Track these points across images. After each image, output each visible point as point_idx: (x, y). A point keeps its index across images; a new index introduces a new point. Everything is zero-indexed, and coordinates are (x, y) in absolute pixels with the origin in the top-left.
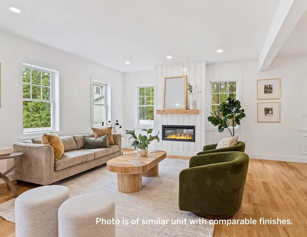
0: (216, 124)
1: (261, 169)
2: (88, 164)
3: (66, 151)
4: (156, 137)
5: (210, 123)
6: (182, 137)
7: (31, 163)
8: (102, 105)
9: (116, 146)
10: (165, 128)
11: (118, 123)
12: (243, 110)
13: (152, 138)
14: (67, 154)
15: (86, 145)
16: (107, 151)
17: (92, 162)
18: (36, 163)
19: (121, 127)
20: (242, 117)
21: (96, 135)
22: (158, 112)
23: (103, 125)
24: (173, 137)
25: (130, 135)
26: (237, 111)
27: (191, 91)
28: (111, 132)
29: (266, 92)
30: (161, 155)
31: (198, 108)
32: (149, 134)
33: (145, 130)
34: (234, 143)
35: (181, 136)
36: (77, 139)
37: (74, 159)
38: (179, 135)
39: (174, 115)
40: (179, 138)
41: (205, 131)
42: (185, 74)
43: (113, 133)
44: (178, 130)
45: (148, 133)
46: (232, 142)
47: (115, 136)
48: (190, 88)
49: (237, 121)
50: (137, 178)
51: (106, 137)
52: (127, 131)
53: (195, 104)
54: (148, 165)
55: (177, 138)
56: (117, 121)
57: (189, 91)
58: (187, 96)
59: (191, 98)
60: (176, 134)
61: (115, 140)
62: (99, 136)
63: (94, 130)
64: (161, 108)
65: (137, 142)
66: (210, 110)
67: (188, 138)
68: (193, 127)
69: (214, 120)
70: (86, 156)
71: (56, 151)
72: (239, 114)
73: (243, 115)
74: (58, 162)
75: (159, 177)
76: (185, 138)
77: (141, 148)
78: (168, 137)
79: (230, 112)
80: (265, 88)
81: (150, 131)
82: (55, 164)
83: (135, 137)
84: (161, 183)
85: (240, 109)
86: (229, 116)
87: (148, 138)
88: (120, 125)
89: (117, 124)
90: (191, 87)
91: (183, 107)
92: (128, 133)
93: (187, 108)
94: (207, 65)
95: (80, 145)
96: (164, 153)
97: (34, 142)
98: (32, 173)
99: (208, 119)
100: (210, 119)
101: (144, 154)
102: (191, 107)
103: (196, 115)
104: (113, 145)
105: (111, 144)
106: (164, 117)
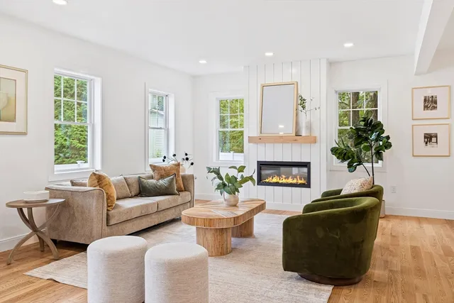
0: (344, 160)
1: (415, 230)
2: (149, 219)
3: (118, 199)
4: (251, 178)
5: (334, 157)
6: (290, 181)
7: (74, 214)
8: (161, 128)
9: (187, 193)
10: (262, 165)
11: (188, 156)
12: (388, 137)
13: (245, 180)
14: (120, 203)
15: (143, 191)
16: (175, 201)
17: (153, 216)
18: (83, 213)
19: (192, 164)
20: (386, 148)
21: (156, 176)
22: (251, 140)
23: (164, 161)
24: (275, 180)
25: (214, 175)
26: (378, 138)
27: (304, 107)
28: (179, 172)
29: (426, 107)
30: (258, 205)
31: (316, 133)
32: (241, 174)
33: (235, 167)
34: (365, 187)
35: (287, 178)
36: (130, 181)
37: (131, 210)
38: (284, 177)
39: (276, 145)
40: (284, 181)
41: (327, 171)
42: (294, 80)
43: (181, 173)
44: (283, 169)
45: (239, 172)
46: (363, 185)
47: (184, 178)
48: (302, 102)
49: (379, 155)
50: (225, 235)
51: (173, 179)
52: (209, 169)
53: (310, 127)
54: (241, 216)
55: (281, 182)
56: (186, 154)
57: (300, 107)
58: (297, 115)
59: (304, 118)
60: (279, 175)
61: (186, 184)
62: (162, 177)
63: (154, 168)
64: (255, 133)
65: (224, 185)
66: (335, 137)
67: (300, 182)
68: (307, 165)
69: (340, 153)
70: (147, 206)
71: (109, 197)
72: (381, 143)
73: (388, 146)
74: (112, 212)
75: (254, 237)
76: (295, 181)
77: (230, 194)
78: (267, 180)
79: (366, 139)
80: (425, 100)
81: (241, 169)
82: (108, 215)
83: (221, 178)
84: (258, 245)
85: (384, 135)
86: (365, 146)
87: (239, 179)
88: (192, 161)
89: (187, 159)
90: (303, 100)
91: (292, 132)
92: (211, 172)
93: (297, 135)
94: (331, 64)
95: (135, 190)
96: (263, 202)
97: (73, 184)
98: (74, 228)
99: (332, 151)
100: (334, 151)
101: (233, 203)
102: (304, 133)
103: (312, 145)
104: (182, 191)
105: (180, 190)
106: (261, 147)
